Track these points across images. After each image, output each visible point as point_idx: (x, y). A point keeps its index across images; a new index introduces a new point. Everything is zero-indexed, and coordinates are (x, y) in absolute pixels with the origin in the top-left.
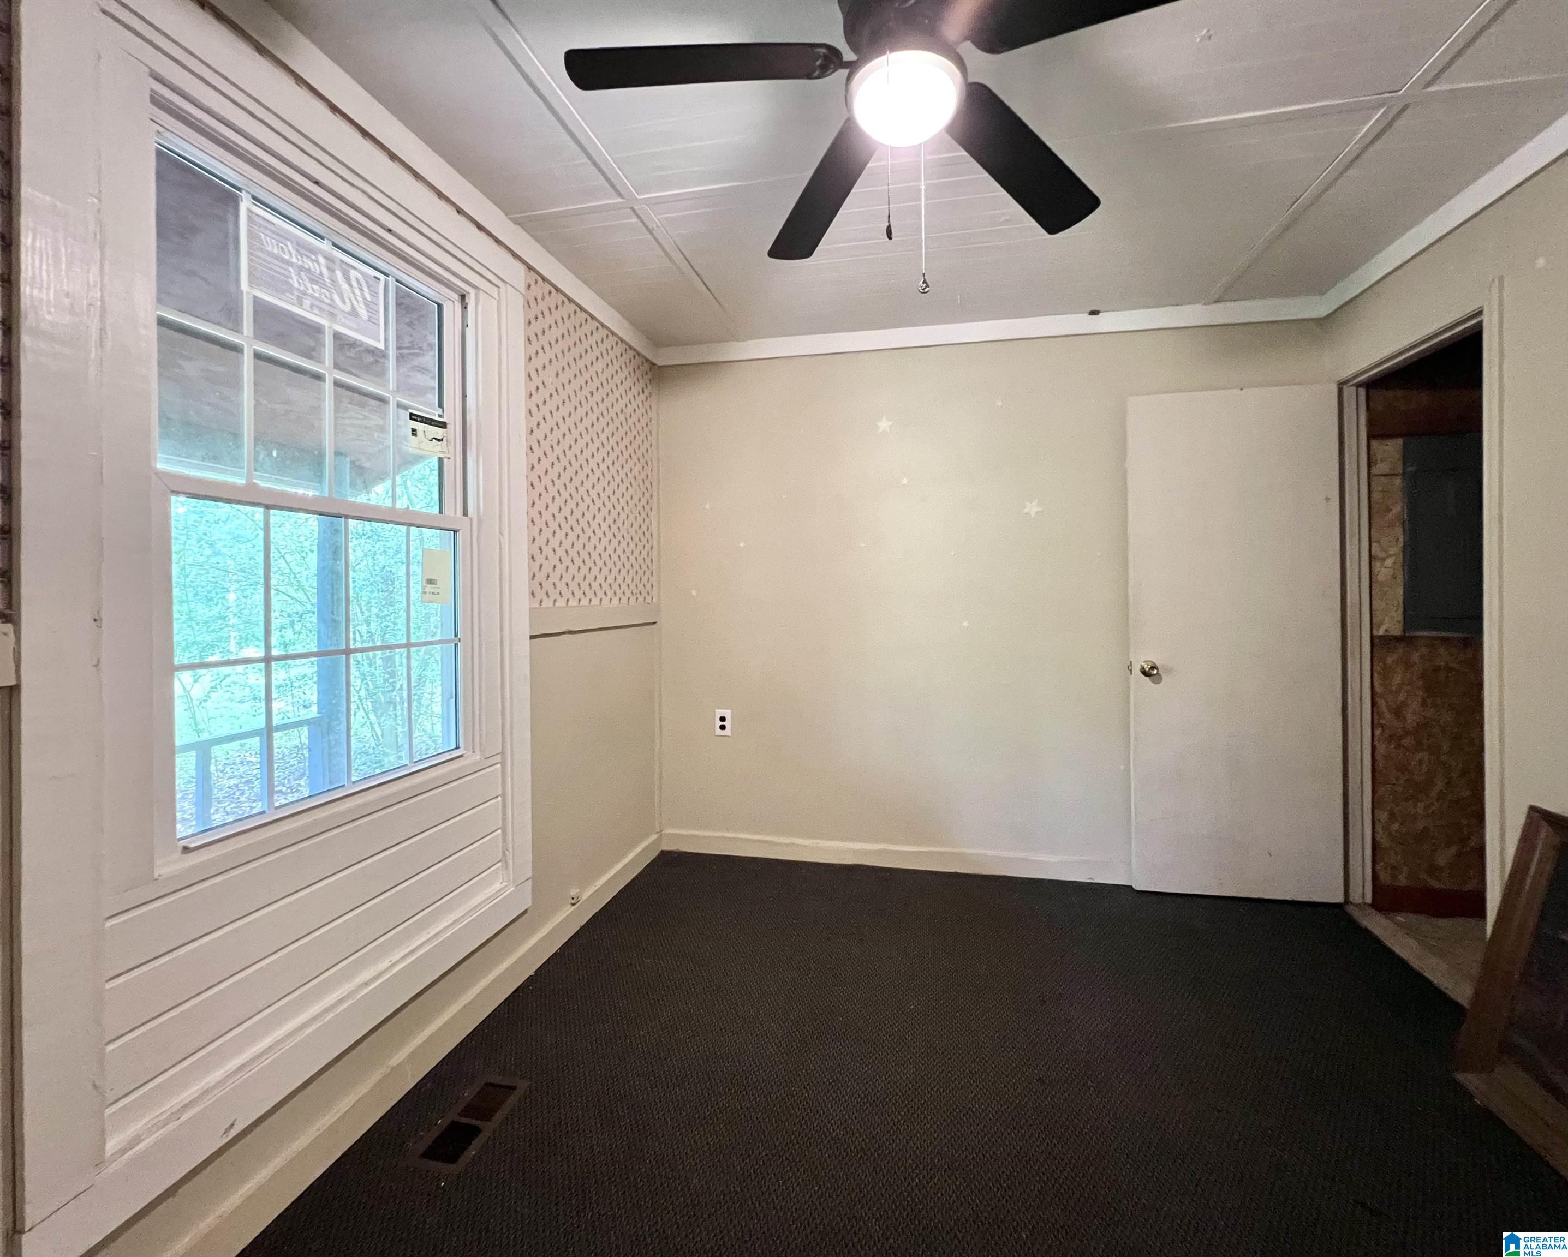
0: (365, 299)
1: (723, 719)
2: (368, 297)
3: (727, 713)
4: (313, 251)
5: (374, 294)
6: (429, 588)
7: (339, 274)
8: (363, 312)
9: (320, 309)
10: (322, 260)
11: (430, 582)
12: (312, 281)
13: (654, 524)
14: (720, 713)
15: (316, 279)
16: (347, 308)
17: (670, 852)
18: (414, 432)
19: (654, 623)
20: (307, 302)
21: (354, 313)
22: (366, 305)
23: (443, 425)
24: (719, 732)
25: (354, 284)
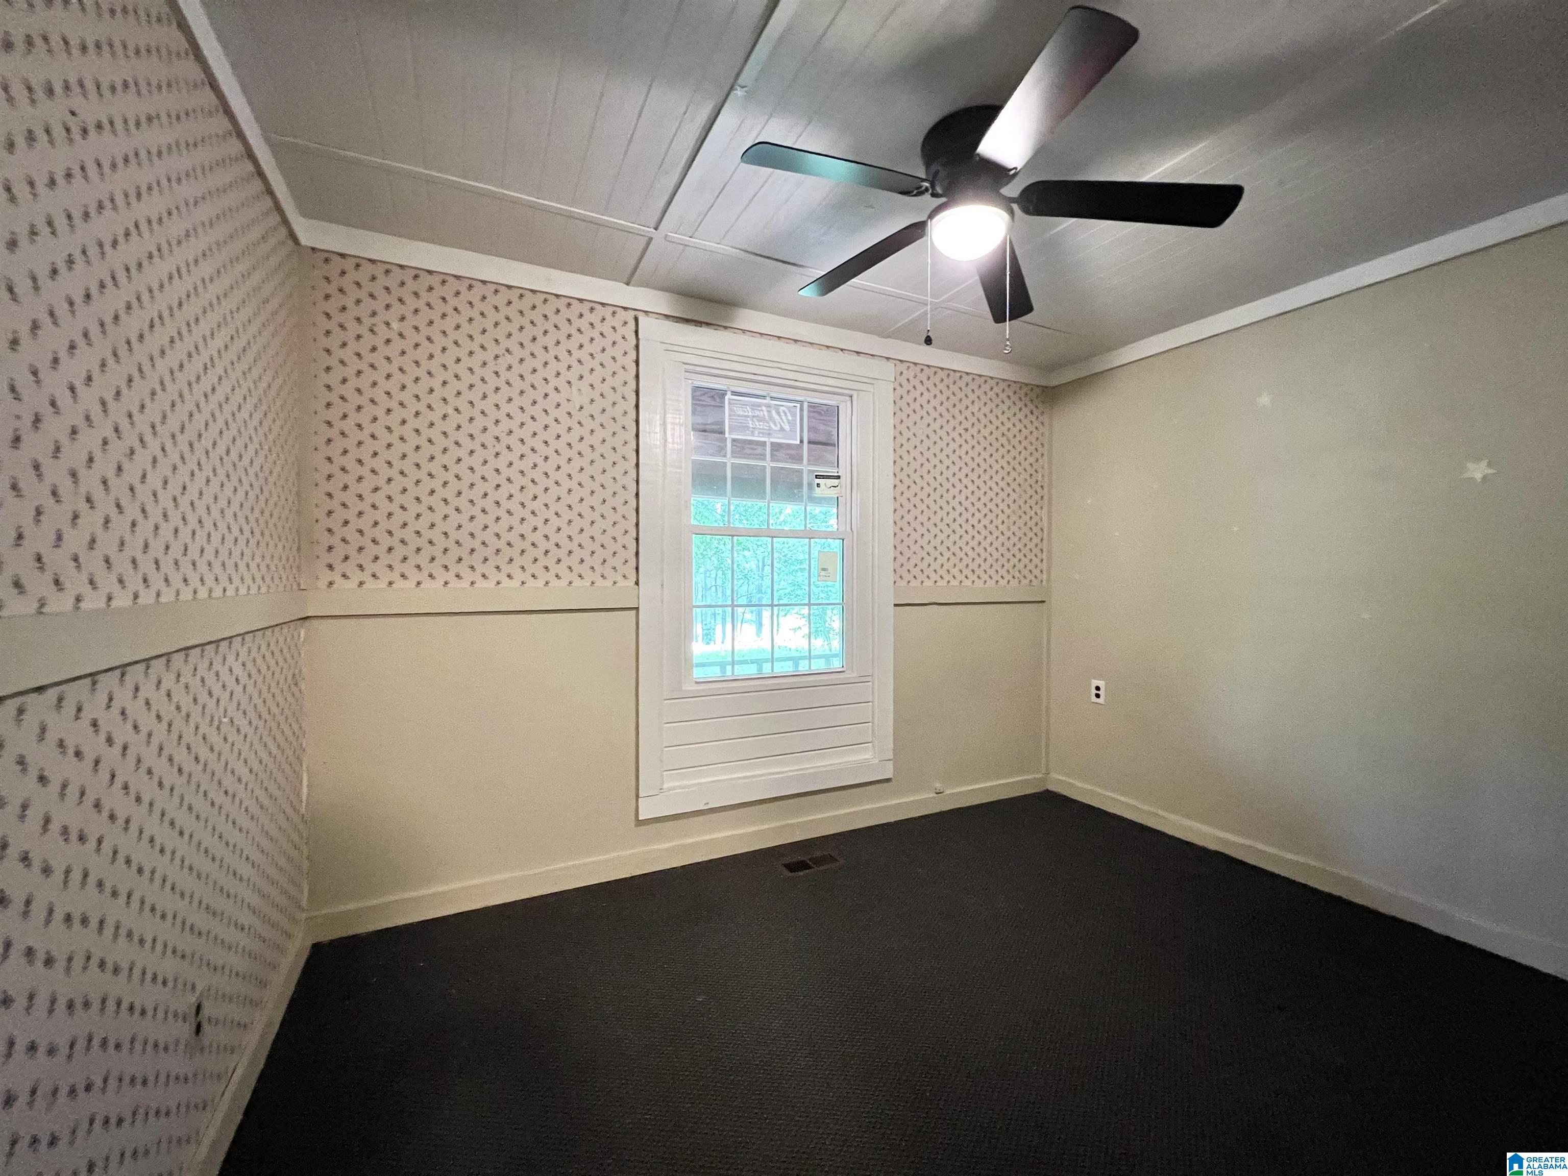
0: (788, 420)
1: (1098, 688)
2: (790, 418)
3: (1101, 684)
4: (759, 405)
5: (794, 415)
6: (823, 573)
7: (774, 412)
8: (787, 427)
9: (763, 433)
10: (764, 408)
11: (824, 569)
12: (759, 421)
13: (1045, 519)
14: (1096, 683)
15: (761, 419)
16: (778, 428)
17: (1052, 792)
18: (818, 485)
19: (1043, 602)
20: (756, 433)
21: (782, 429)
22: (789, 423)
23: (838, 477)
24: (1094, 699)
25: (782, 414)
